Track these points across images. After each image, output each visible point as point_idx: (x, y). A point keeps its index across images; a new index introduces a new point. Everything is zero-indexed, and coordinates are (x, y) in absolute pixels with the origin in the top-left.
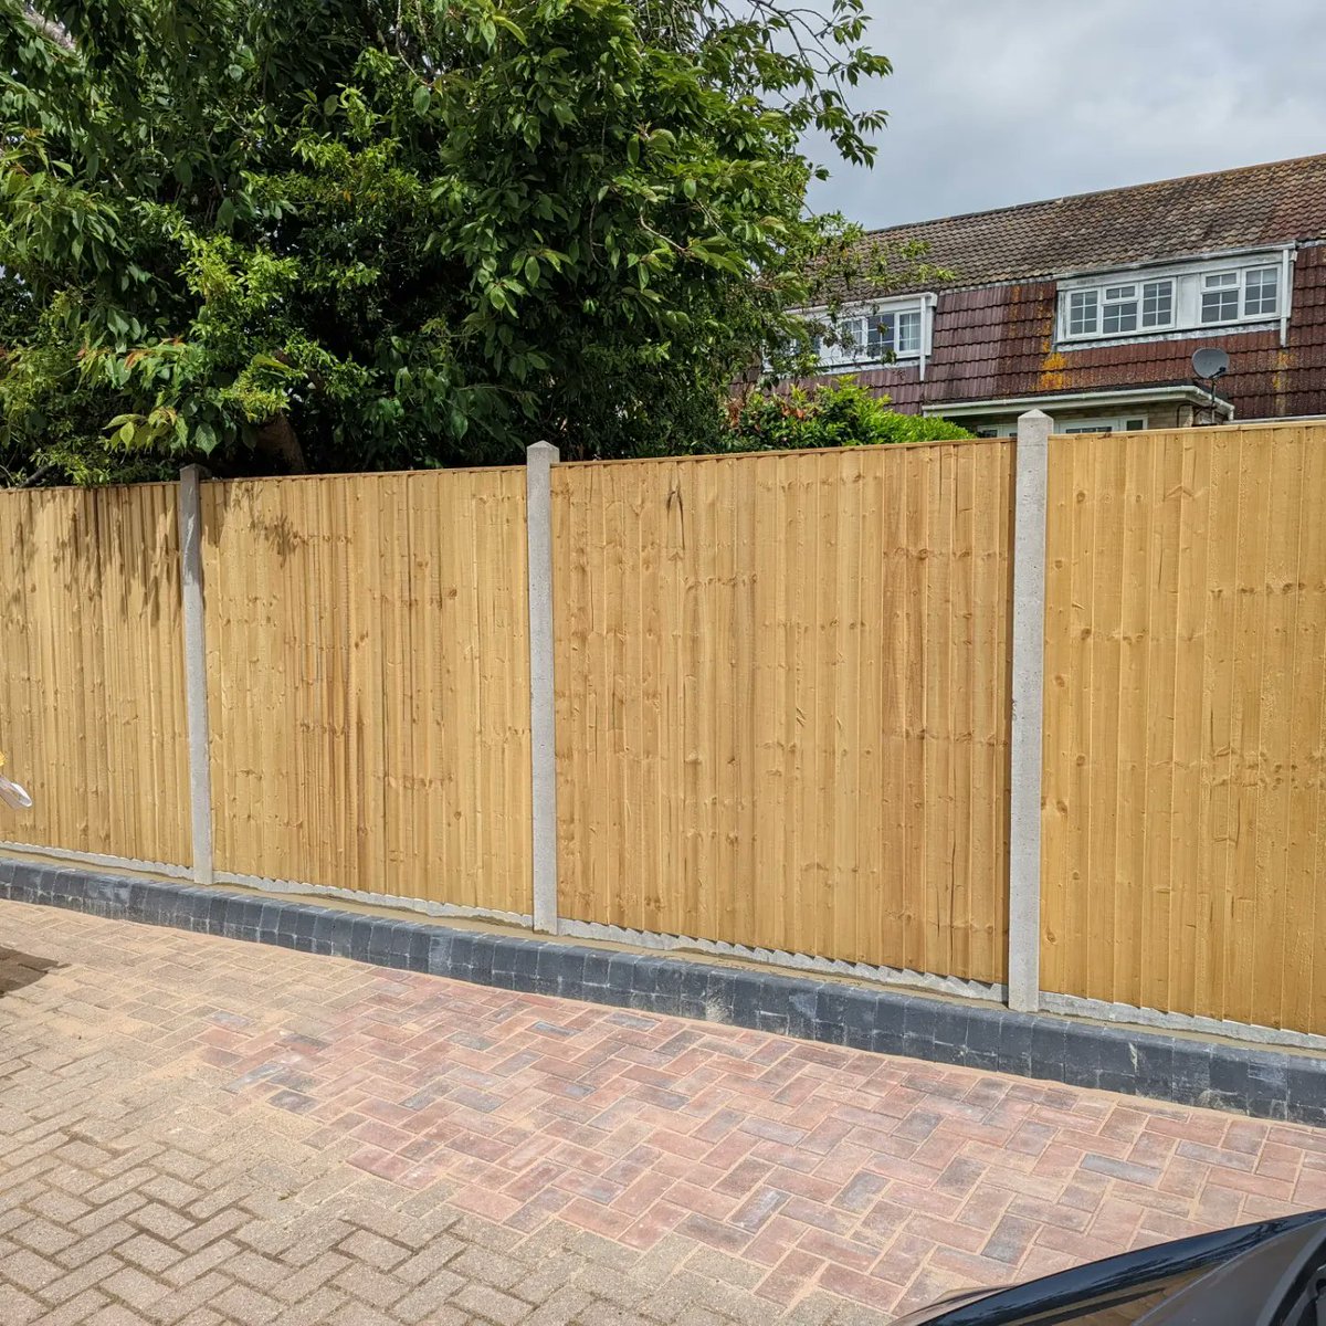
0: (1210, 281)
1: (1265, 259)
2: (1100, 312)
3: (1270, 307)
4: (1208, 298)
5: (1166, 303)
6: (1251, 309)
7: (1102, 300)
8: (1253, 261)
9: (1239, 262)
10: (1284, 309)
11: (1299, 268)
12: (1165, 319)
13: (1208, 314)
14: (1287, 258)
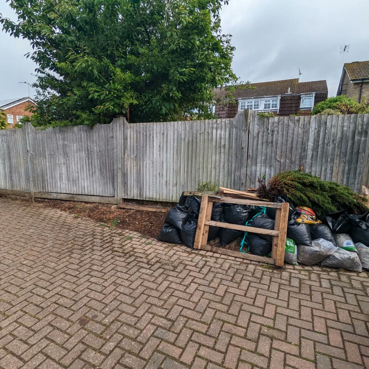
0: (266, 101)
1: (275, 98)
2: (246, 106)
3: (276, 107)
4: (265, 105)
5: (258, 105)
6: (273, 107)
7: (246, 104)
8: (273, 98)
9: (271, 98)
10: (278, 108)
11: (281, 100)
12: (258, 108)
13: (265, 108)
14: (279, 98)
